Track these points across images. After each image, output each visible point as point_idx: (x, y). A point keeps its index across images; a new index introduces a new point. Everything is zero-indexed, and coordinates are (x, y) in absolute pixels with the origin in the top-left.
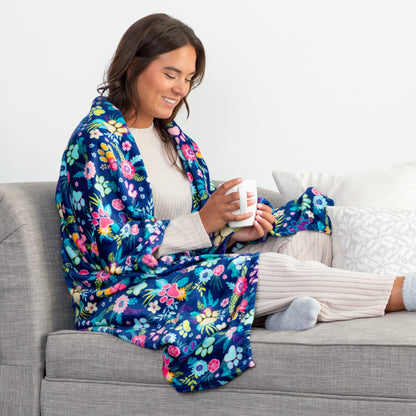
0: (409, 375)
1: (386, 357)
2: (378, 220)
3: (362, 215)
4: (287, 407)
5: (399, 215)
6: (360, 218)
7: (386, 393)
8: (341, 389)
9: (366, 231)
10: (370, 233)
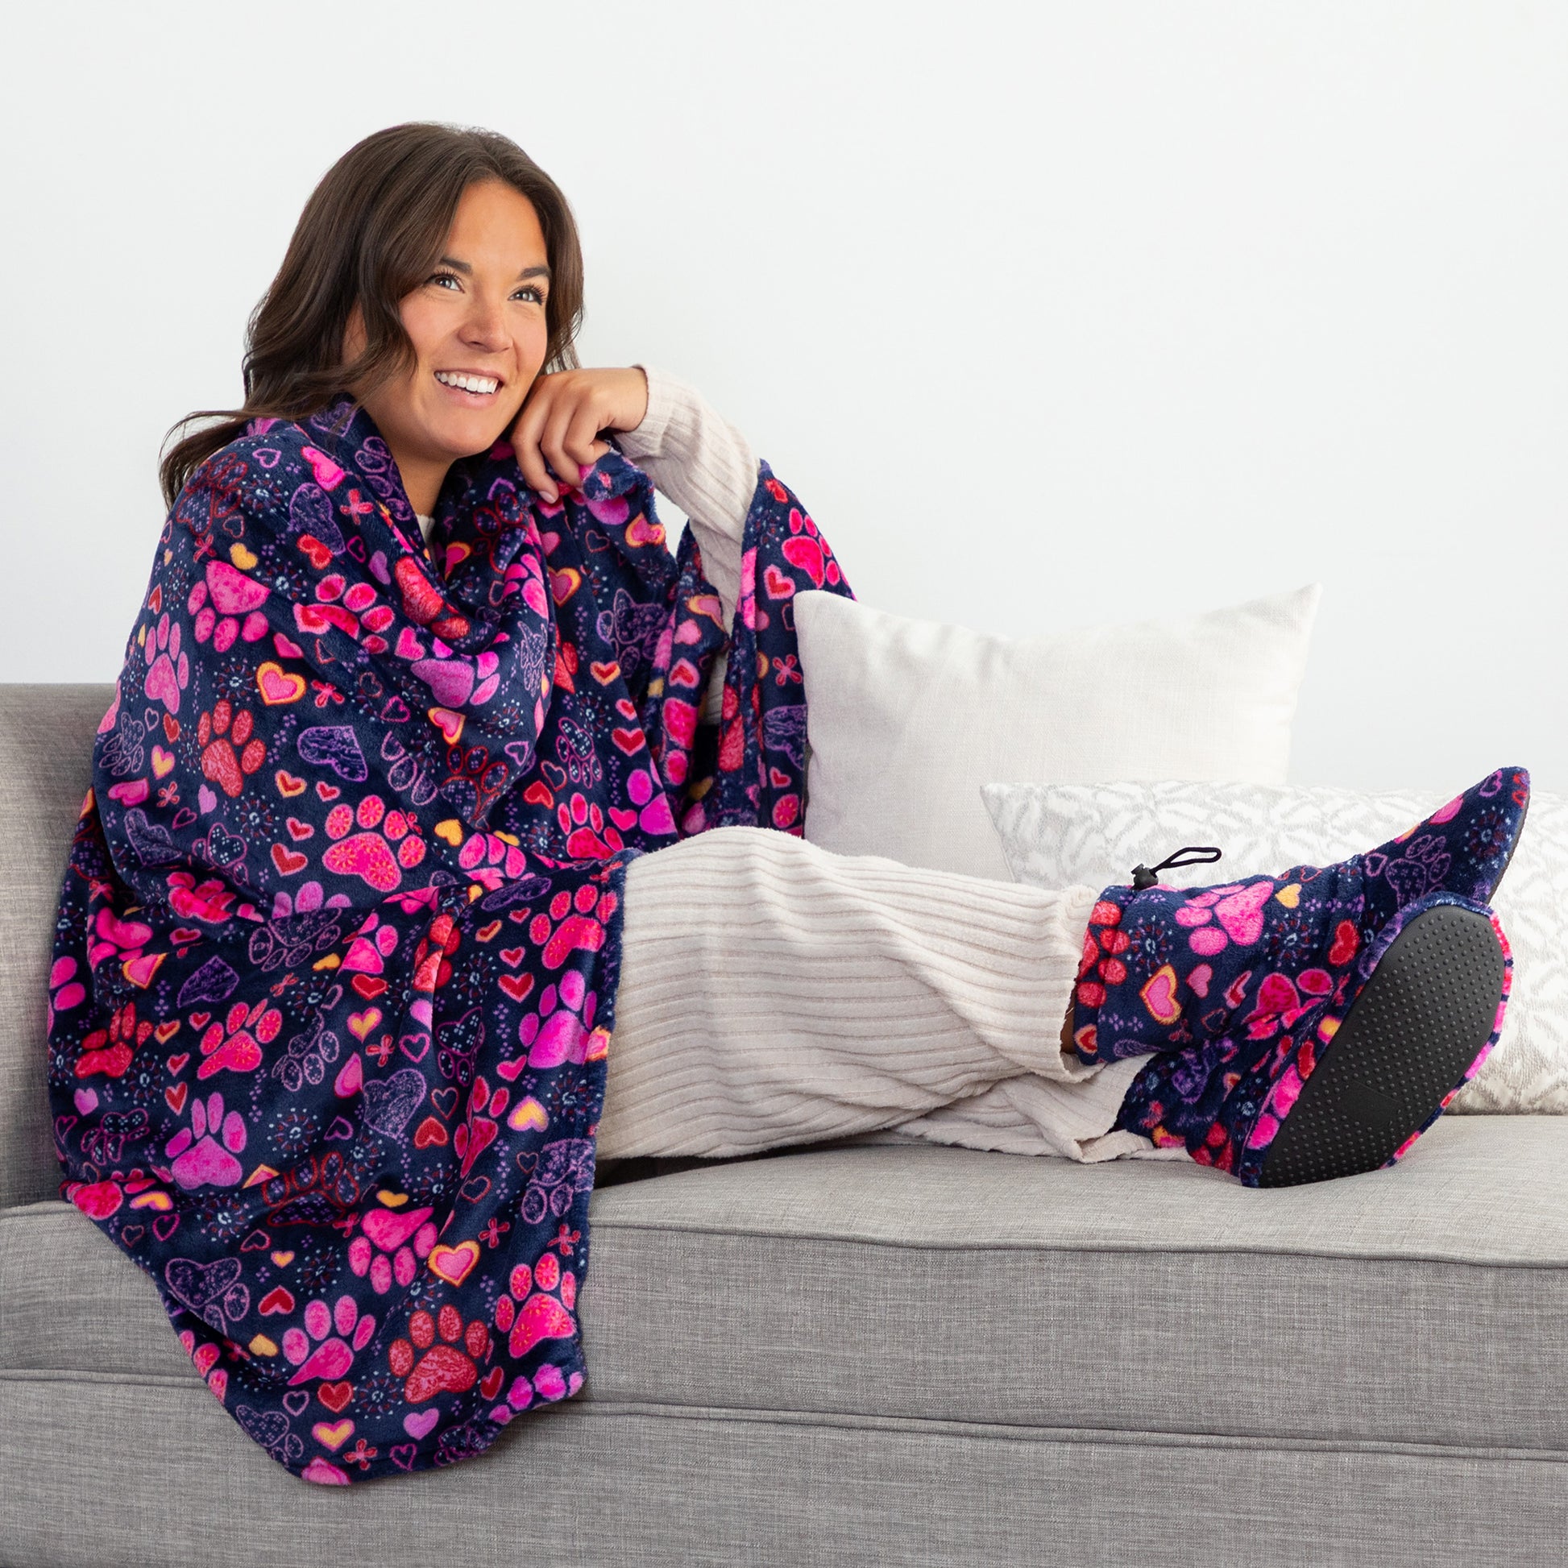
0: (1256, 1353)
1: (1173, 1290)
3: (1107, 817)
4: (828, 1467)
6: (1100, 830)
7: (1172, 1416)
8: (1018, 1403)
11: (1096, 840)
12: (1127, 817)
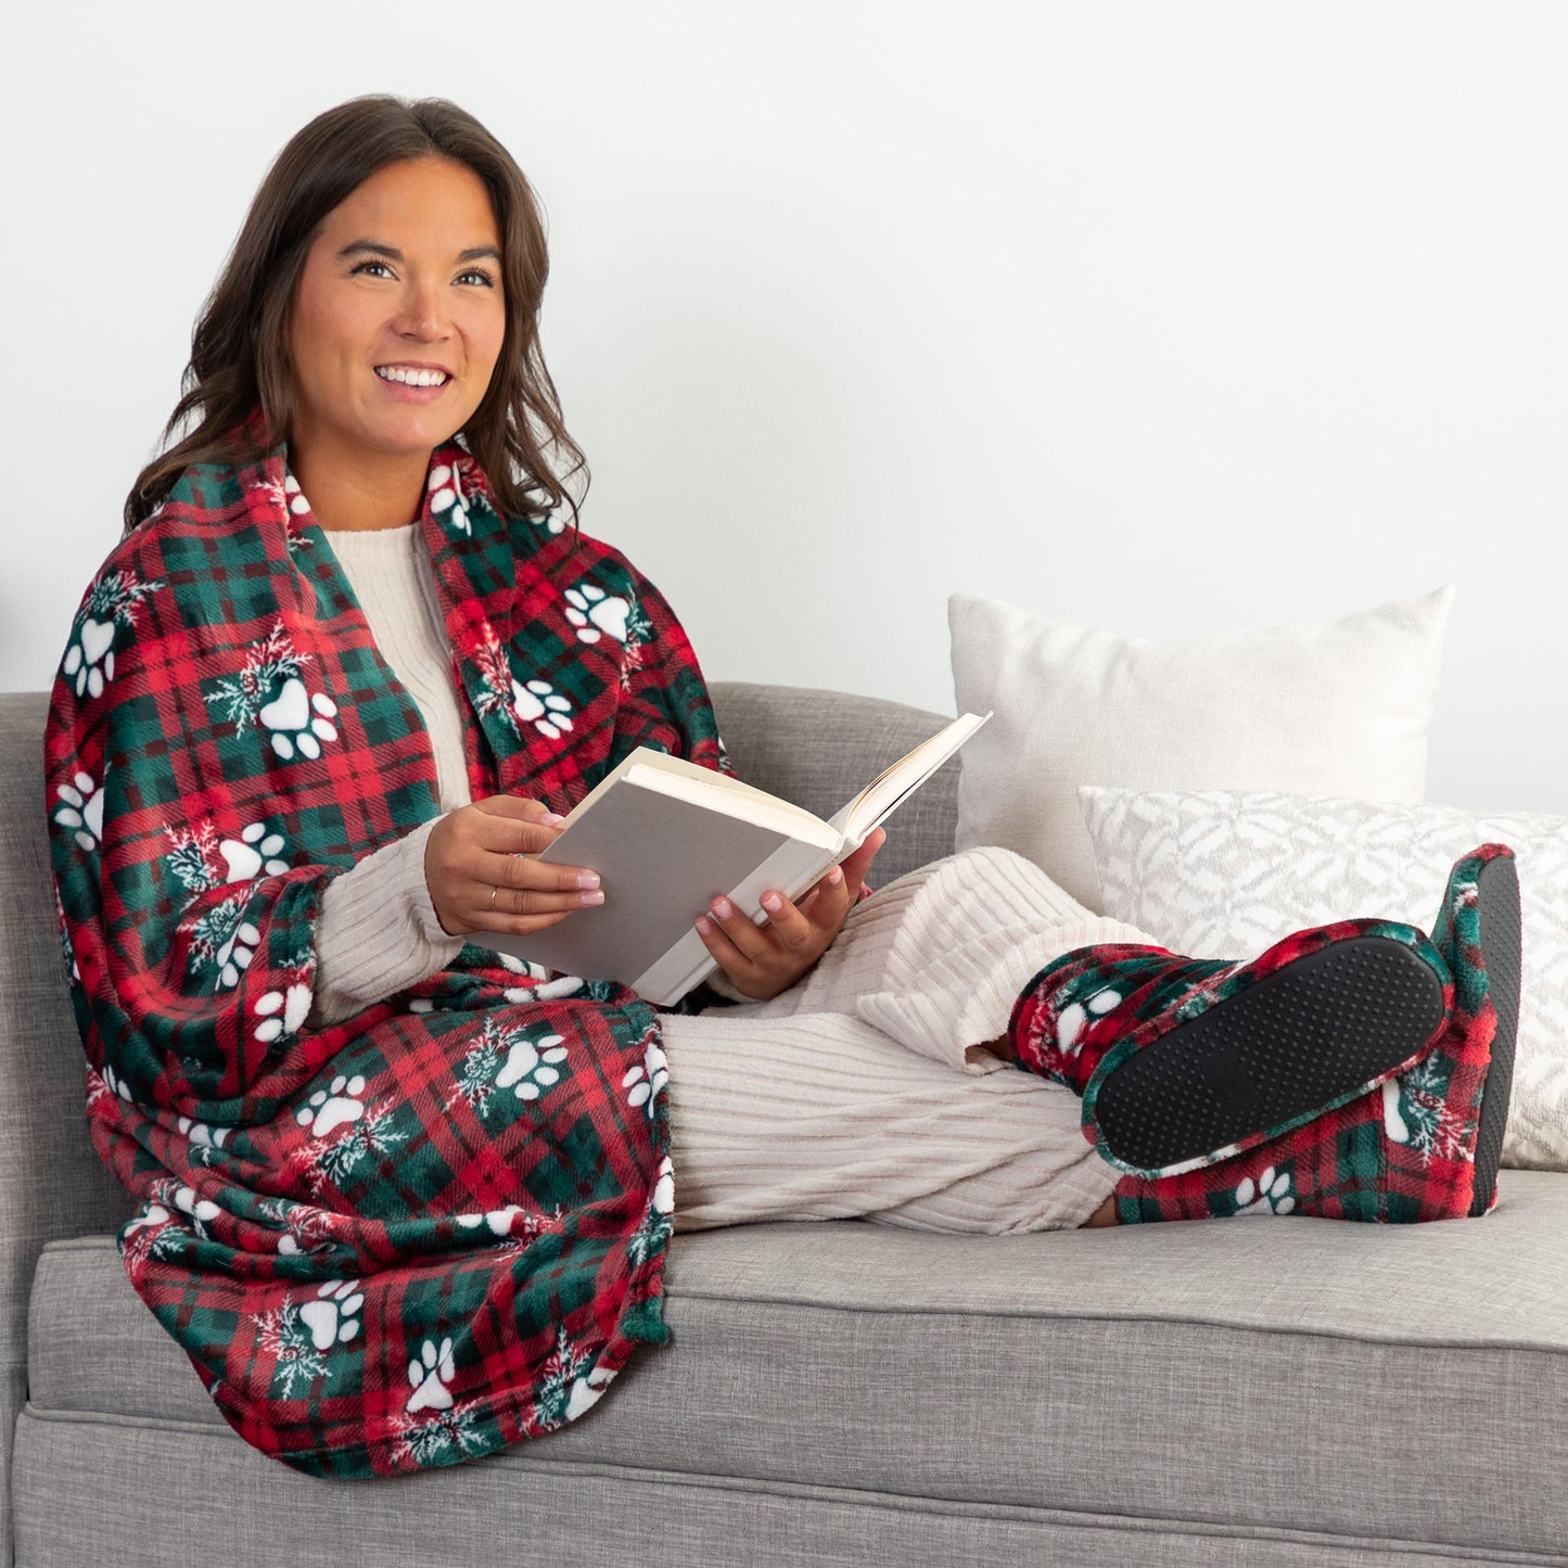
2: (1238, 842)
3: (1187, 821)
5: (1326, 822)
6: (1174, 837)
9: (1185, 885)
10: (1199, 894)
11: (1169, 846)
12: (1205, 824)
